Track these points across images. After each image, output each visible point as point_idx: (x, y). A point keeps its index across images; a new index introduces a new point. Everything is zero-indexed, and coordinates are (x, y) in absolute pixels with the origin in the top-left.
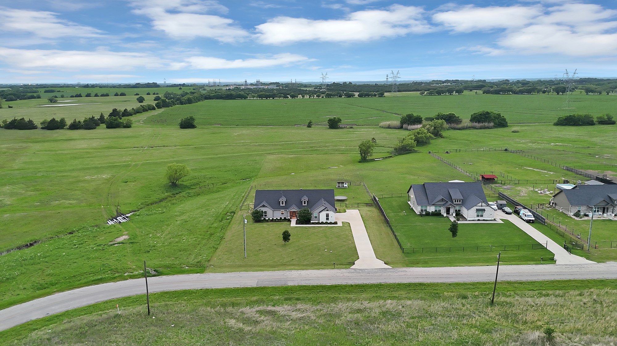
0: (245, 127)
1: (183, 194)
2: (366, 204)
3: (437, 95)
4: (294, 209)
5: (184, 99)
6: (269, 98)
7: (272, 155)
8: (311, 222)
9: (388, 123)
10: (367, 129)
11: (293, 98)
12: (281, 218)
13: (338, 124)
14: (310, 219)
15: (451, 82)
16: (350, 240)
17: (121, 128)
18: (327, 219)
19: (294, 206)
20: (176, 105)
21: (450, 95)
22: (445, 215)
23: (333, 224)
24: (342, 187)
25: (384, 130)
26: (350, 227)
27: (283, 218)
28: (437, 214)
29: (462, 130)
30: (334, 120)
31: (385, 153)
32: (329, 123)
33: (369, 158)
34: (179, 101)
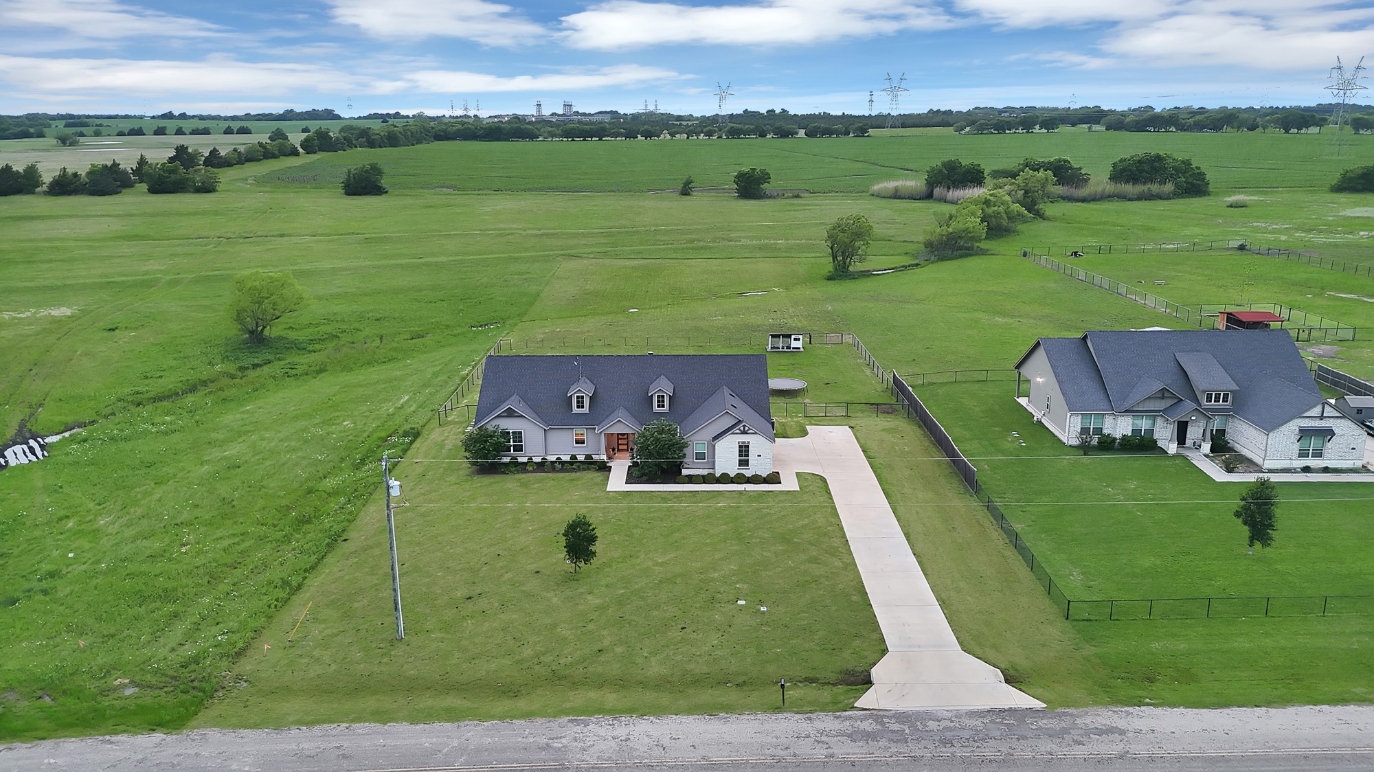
0: (518, 193)
1: (275, 368)
2: (872, 404)
3: (996, 132)
4: (622, 424)
5: (378, 134)
6: (590, 139)
7: (579, 261)
8: (685, 472)
9: (891, 185)
10: (837, 200)
11: (648, 138)
12: (574, 457)
13: (761, 186)
14: (681, 463)
15: (1017, 111)
16: (833, 552)
17: (190, 192)
18: (744, 463)
19: (621, 414)
20: (356, 147)
21: (1028, 132)
22: (1172, 448)
23: (766, 481)
24: (785, 350)
25: (883, 202)
26: (830, 493)
27: (581, 458)
28: (1142, 444)
29: (1090, 201)
30: (752, 177)
31: (899, 255)
32: (737, 184)
33: (856, 267)
34: (365, 139)
